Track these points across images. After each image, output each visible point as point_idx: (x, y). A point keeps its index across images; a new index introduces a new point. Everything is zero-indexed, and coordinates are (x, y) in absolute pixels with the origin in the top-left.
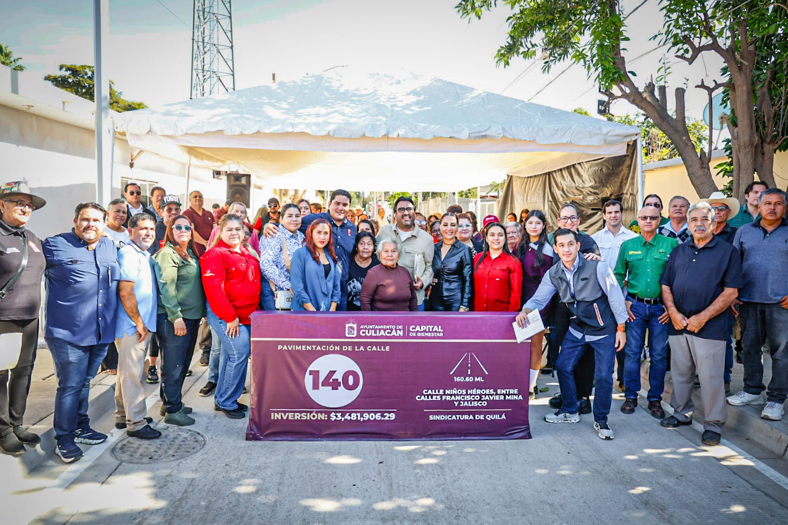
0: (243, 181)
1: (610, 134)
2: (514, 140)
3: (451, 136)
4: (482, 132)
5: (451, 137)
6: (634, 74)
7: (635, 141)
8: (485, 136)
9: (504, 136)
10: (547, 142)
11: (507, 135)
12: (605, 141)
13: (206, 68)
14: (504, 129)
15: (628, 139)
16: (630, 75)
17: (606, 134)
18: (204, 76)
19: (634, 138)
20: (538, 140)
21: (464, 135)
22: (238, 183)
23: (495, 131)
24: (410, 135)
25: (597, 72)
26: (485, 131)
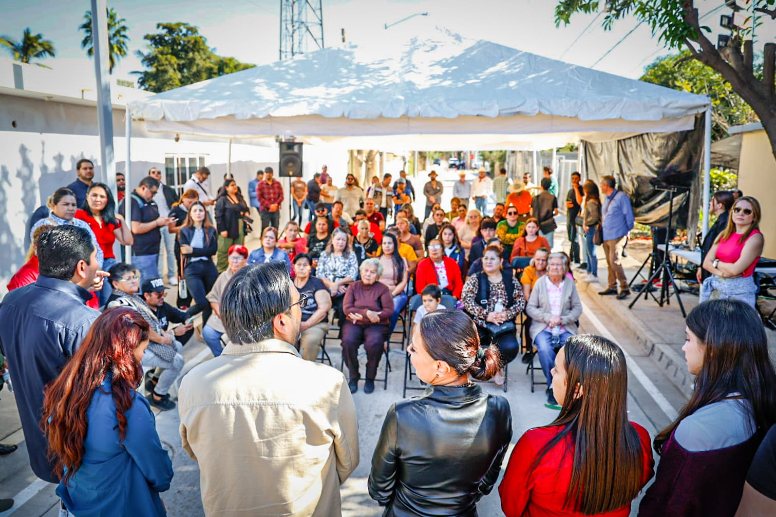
0: (296, 149)
1: (671, 106)
2: (552, 117)
3: (480, 113)
4: (515, 108)
5: (478, 115)
6: (709, 30)
7: (704, 113)
8: (518, 113)
9: (540, 113)
10: (591, 118)
11: (543, 111)
12: (664, 115)
13: (295, 18)
14: (540, 105)
15: (695, 112)
16: (704, 31)
17: (666, 106)
18: (293, 26)
19: (701, 111)
20: (581, 117)
21: (493, 113)
22: (290, 151)
23: (530, 107)
24: (432, 114)
25: (663, 29)
26: (518, 106)
